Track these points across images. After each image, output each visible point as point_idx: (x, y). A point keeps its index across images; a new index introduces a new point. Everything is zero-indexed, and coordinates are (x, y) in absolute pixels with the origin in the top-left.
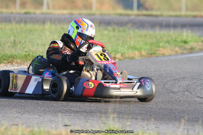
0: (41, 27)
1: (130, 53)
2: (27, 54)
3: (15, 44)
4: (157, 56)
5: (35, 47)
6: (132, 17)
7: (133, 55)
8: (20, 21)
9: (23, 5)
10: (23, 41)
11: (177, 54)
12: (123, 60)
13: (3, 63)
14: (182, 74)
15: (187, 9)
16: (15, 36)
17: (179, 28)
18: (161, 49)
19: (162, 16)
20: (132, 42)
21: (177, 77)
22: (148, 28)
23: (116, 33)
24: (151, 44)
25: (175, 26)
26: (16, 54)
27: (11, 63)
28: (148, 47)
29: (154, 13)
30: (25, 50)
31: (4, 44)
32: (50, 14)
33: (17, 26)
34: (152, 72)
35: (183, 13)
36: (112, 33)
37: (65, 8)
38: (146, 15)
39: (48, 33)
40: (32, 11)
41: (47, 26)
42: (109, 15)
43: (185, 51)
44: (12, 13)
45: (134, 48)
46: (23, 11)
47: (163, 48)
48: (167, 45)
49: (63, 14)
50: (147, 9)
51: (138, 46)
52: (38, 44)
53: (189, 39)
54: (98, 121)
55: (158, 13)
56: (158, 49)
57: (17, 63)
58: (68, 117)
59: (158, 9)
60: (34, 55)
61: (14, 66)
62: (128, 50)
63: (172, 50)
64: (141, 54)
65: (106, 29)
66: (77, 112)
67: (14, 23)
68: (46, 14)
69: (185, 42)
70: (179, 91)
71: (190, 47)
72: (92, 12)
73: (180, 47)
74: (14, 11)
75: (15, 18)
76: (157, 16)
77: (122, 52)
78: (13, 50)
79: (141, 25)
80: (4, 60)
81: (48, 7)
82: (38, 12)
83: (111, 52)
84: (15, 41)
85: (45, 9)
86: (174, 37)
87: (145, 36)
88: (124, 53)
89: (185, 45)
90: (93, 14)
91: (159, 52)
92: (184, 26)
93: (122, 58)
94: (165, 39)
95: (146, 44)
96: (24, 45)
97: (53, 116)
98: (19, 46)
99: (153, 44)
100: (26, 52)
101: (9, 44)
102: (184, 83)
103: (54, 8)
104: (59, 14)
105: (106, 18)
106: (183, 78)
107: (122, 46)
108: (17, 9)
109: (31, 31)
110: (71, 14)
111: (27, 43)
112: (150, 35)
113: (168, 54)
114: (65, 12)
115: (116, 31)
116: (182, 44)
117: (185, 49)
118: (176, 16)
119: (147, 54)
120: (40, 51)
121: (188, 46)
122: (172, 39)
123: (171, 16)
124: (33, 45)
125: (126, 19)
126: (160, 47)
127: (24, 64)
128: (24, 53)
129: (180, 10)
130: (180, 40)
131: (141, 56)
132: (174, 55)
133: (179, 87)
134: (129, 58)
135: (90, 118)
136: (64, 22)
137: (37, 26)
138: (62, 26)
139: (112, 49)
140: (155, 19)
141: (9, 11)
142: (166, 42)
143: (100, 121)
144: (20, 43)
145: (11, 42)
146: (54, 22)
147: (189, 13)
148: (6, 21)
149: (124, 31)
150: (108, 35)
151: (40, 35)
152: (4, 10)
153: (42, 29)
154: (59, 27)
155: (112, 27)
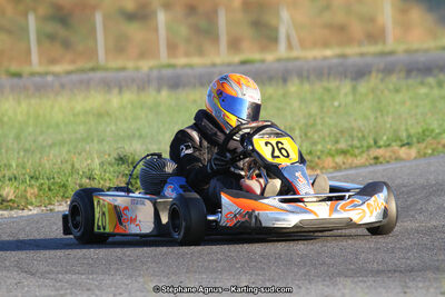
0: (281, 92)
9: (234, 44)
32: (297, 59)
36: (436, 92)
37: (326, 45)
39: (296, 104)
40: (257, 56)
41: (293, 87)
42: (426, 51)
44: (214, 65)
46: (237, 59)
49: (325, 58)
54: (428, 290)
58: (361, 284)
65: (422, 83)
66: (379, 272)
68: (288, 60)
74: (218, 60)
81: (290, 46)
82: (270, 57)
83: (440, 134)
85: (282, 51)
90: (392, 53)
97: (328, 286)
103: (303, 45)
104: (315, 59)
105: (422, 58)
108: (221, 56)
110: (343, 56)
114: (328, 53)
135: (411, 284)
136: (329, 74)
138: (325, 84)
139: (440, 126)
141: (207, 61)
143: (432, 290)
146: (308, 78)
150: (427, 95)
151: (279, 109)
152: (196, 60)
153: (284, 95)
154: (318, 87)
155: (435, 76)
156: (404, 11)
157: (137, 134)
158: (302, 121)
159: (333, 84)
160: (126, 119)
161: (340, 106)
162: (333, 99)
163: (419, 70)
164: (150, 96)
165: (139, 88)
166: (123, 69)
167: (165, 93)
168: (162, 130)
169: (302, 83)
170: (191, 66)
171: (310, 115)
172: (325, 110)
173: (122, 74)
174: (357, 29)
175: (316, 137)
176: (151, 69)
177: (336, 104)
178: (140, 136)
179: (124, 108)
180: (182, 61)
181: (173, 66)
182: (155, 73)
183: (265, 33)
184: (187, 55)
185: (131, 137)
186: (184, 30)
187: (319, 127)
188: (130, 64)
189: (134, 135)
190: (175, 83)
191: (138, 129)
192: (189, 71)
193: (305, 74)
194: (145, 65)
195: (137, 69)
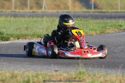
0: (41, 19)
1: (91, 32)
2: (34, 33)
3: (27, 28)
4: (105, 34)
5: (38, 30)
6: (91, 13)
7: (92, 34)
8: (29, 16)
9: (31, 8)
10: (32, 27)
11: (116, 32)
12: (87, 36)
13: (21, 38)
14: (119, 43)
15: (121, 9)
16: (27, 24)
17: (117, 19)
18: (107, 30)
19: (107, 12)
20: (91, 26)
21: (117, 44)
22: (100, 19)
23: (83, 22)
24: (102, 28)
25: (115, 17)
26: (28, 33)
27: (25, 38)
28: (100, 29)
29: (103, 11)
30: (33, 31)
31: (21, 29)
32: (46, 12)
33: (28, 19)
34: (102, 42)
35: (119, 10)
36: (80, 22)
37: (54, 9)
38: (98, 12)
39: (45, 23)
40: (36, 11)
41: (45, 19)
42: (79, 12)
43: (121, 31)
44: (25, 12)
45: (92, 30)
46: (31, 11)
47: (108, 29)
48: (111, 27)
49: (53, 12)
50: (99, 9)
51: (95, 29)
52: (40, 28)
53: (123, 24)
54: (73, 68)
55: (106, 11)
56: (106, 30)
57: (29, 38)
59: (106, 9)
60: (38, 34)
61: (27, 40)
62: (89, 30)
63: (113, 30)
64: (96, 33)
65: (77, 20)
67: (26, 17)
68: (44, 12)
69: (121, 26)
70: (118, 52)
71: (123, 29)
72: (69, 11)
73: (118, 29)
74: (26, 11)
75: (27, 15)
76: (105, 12)
77: (86, 32)
78: (26, 32)
79: (96, 17)
80: (21, 37)
81: (45, 9)
82: (40, 11)
84: (27, 27)
85: (43, 10)
86: (114, 23)
87: (99, 23)
88: (87, 32)
89: (120, 27)
91: (106, 31)
92: (120, 17)
93: (86, 35)
94: (109, 24)
95: (99, 27)
96: (32, 29)
98: (29, 29)
99: (103, 27)
100: (33, 32)
101: (24, 28)
102: (121, 48)
103: (48, 9)
104: (51, 12)
105: (77, 14)
106: (120, 45)
107: (86, 29)
108: (28, 10)
109: (36, 21)
110: (58, 12)
111: (34, 28)
112: (101, 23)
113: (111, 33)
114: (54, 11)
115: (83, 21)
116: (119, 27)
117: (121, 30)
118: (115, 12)
119: (100, 33)
120: (41, 32)
121: (122, 28)
122: (114, 25)
123: (113, 12)
124: (37, 29)
125: (87, 14)
126: (107, 29)
127: (32, 39)
128: (32, 33)
129: (118, 9)
130: (117, 25)
131: (96, 34)
132: (115, 33)
133: (118, 50)
134: (90, 35)
136: (54, 16)
137: (39, 19)
138: (53, 18)
140: (104, 14)
141: (24, 11)
142: (110, 26)
144: (30, 28)
145: (25, 27)
147: (122, 10)
148: (22, 17)
149: (87, 21)
150: (78, 23)
151: (41, 24)
152: (21, 11)
153: (42, 20)
154: (51, 19)
155: (80, 18)
156: (74, 3)
157: (4, 27)
158: (46, 27)
159: (55, 19)
160: (2, 24)
161: (56, 24)
162: (54, 22)
163: (76, 16)
164: (9, 19)
165: (6, 16)
166: (3, 12)
167: (12, 18)
168: (11, 27)
169: (47, 18)
170: (20, 12)
171: (48, 26)
172: (52, 25)
173: (2, 13)
174: (62, 6)
175: (49, 31)
176: (9, 12)
177: (55, 23)
178: (5, 28)
179: (2, 21)
180: (17, 11)
181: (15, 12)
182: (10, 13)
183: (39, 6)
184: (19, 9)
185: (3, 28)
186: (19, 4)
187: (50, 29)
188: (4, 11)
189: (4, 28)
190: (15, 16)
191: (5, 26)
192: (19, 13)
193: (48, 16)
194: (8, 11)
195: (6, 12)
